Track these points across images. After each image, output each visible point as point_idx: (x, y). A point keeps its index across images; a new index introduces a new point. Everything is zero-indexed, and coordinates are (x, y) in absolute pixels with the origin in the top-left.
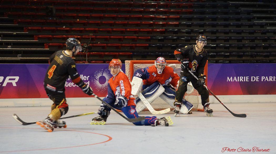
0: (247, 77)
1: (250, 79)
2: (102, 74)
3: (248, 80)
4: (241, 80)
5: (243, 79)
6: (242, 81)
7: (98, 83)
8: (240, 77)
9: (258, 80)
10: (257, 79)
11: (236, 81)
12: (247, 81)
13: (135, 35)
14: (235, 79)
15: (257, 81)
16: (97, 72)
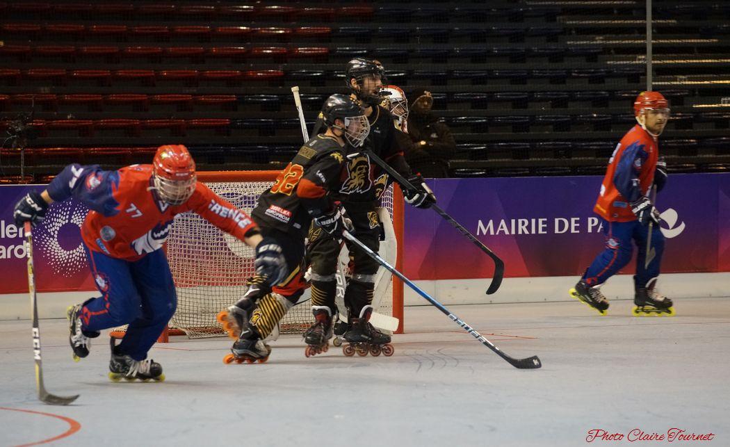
0: (540, 221)
1: (550, 226)
2: (70, 219)
3: (544, 229)
4: (522, 229)
5: (529, 228)
6: (526, 232)
7: (54, 245)
8: (520, 221)
9: (576, 228)
10: (572, 225)
11: (507, 232)
12: (540, 232)
13: (187, 91)
14: (502, 227)
15: (573, 231)
16: (52, 212)
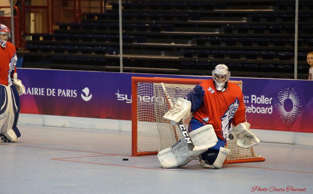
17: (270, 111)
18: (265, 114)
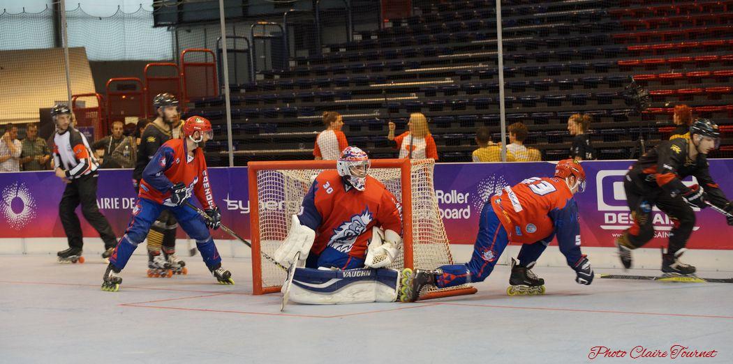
17: (466, 214)
18: (459, 219)
